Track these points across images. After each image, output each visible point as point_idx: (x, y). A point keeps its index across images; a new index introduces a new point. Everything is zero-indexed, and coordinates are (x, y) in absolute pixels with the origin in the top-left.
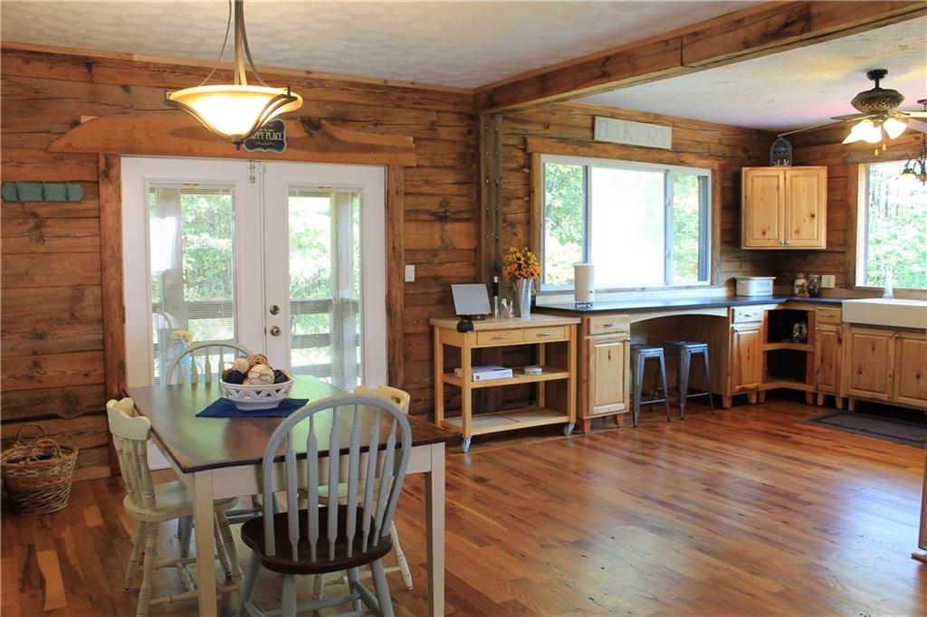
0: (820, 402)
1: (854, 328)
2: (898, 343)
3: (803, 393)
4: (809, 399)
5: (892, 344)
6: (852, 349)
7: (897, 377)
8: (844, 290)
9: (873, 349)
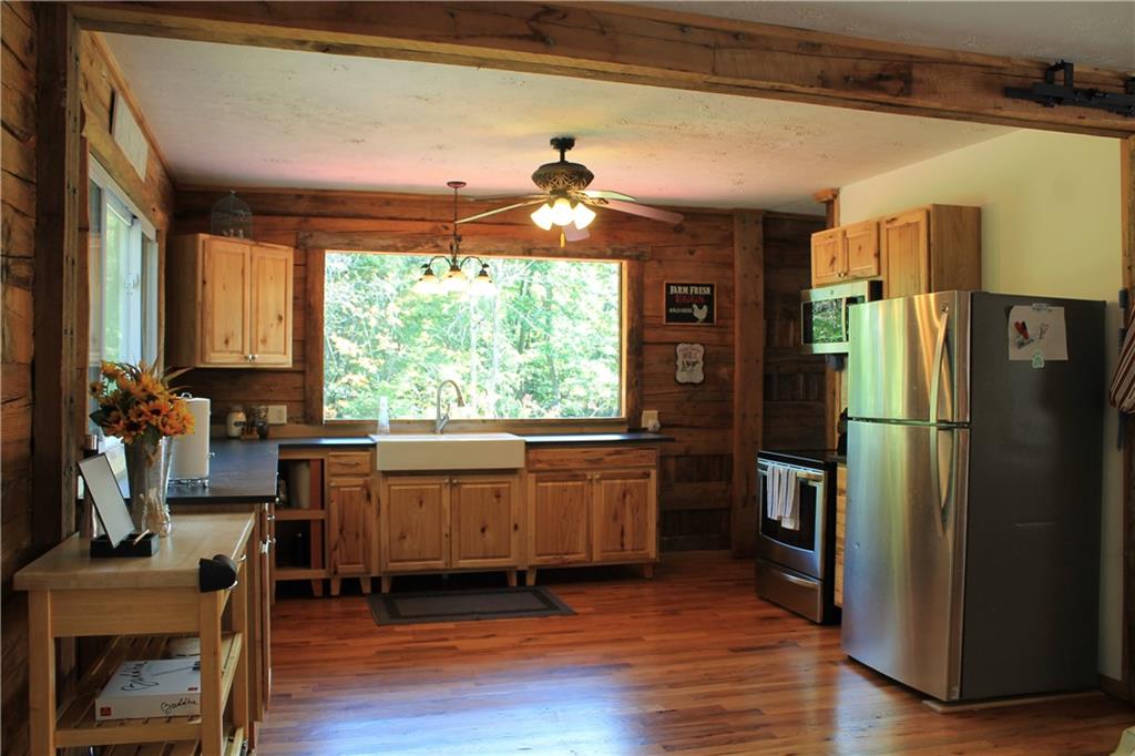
0: (335, 589)
1: (389, 478)
2: (455, 490)
3: (306, 584)
4: (318, 590)
5: (446, 493)
6: (389, 506)
7: (455, 536)
8: (303, 426)
9: (421, 504)
